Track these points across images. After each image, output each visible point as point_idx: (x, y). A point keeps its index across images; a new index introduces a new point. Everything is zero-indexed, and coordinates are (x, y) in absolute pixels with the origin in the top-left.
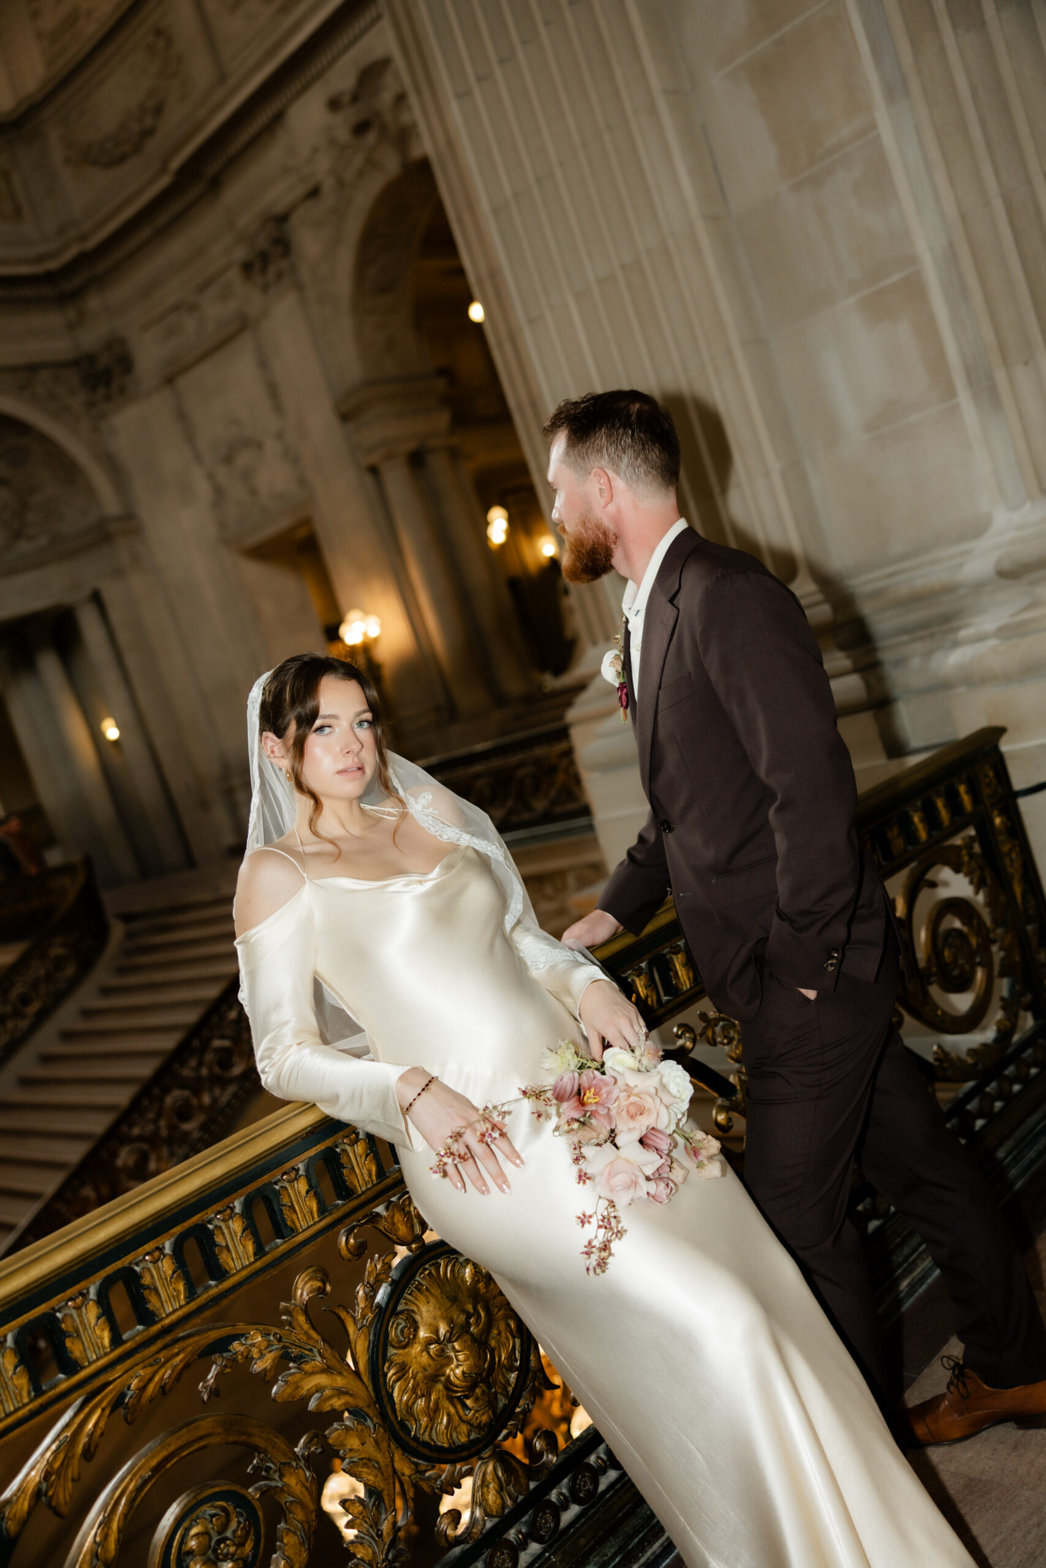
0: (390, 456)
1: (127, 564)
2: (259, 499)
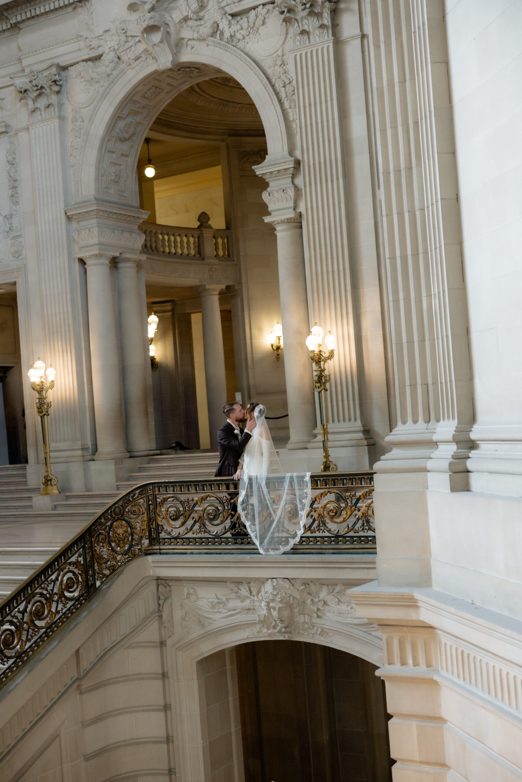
0: (100, 256)
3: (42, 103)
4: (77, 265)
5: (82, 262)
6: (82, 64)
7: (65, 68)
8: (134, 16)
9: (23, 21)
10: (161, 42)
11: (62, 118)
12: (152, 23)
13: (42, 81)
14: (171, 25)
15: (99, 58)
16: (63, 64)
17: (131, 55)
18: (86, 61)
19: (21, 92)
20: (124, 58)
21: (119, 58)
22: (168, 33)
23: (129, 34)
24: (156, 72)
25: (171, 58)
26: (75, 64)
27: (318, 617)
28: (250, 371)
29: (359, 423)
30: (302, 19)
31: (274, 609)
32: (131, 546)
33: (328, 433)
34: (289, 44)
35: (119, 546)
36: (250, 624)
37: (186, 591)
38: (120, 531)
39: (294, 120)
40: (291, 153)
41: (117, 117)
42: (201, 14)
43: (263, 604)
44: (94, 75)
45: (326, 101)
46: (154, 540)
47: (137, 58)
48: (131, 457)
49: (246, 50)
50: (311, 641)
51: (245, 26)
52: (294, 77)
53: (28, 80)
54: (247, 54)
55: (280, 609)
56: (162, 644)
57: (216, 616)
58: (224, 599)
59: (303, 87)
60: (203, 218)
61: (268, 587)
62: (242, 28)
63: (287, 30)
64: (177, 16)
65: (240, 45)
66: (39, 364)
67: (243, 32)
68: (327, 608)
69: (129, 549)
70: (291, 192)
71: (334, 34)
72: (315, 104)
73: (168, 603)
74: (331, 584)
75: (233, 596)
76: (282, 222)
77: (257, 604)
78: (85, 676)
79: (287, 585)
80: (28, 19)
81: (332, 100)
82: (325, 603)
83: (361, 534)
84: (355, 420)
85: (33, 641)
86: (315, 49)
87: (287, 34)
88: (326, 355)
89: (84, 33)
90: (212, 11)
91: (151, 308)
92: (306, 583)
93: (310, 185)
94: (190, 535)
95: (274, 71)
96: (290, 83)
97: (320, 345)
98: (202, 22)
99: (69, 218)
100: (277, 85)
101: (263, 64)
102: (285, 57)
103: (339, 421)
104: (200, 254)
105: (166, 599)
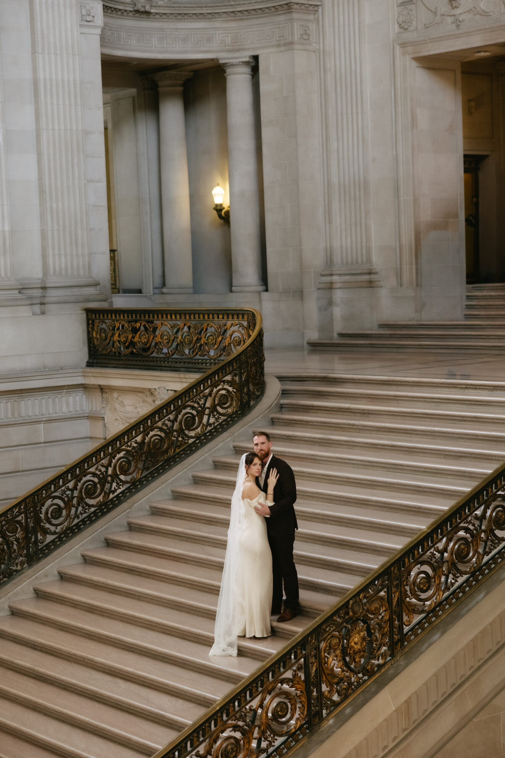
1: (296, 38)
2: (457, 12)
85: (491, 555)
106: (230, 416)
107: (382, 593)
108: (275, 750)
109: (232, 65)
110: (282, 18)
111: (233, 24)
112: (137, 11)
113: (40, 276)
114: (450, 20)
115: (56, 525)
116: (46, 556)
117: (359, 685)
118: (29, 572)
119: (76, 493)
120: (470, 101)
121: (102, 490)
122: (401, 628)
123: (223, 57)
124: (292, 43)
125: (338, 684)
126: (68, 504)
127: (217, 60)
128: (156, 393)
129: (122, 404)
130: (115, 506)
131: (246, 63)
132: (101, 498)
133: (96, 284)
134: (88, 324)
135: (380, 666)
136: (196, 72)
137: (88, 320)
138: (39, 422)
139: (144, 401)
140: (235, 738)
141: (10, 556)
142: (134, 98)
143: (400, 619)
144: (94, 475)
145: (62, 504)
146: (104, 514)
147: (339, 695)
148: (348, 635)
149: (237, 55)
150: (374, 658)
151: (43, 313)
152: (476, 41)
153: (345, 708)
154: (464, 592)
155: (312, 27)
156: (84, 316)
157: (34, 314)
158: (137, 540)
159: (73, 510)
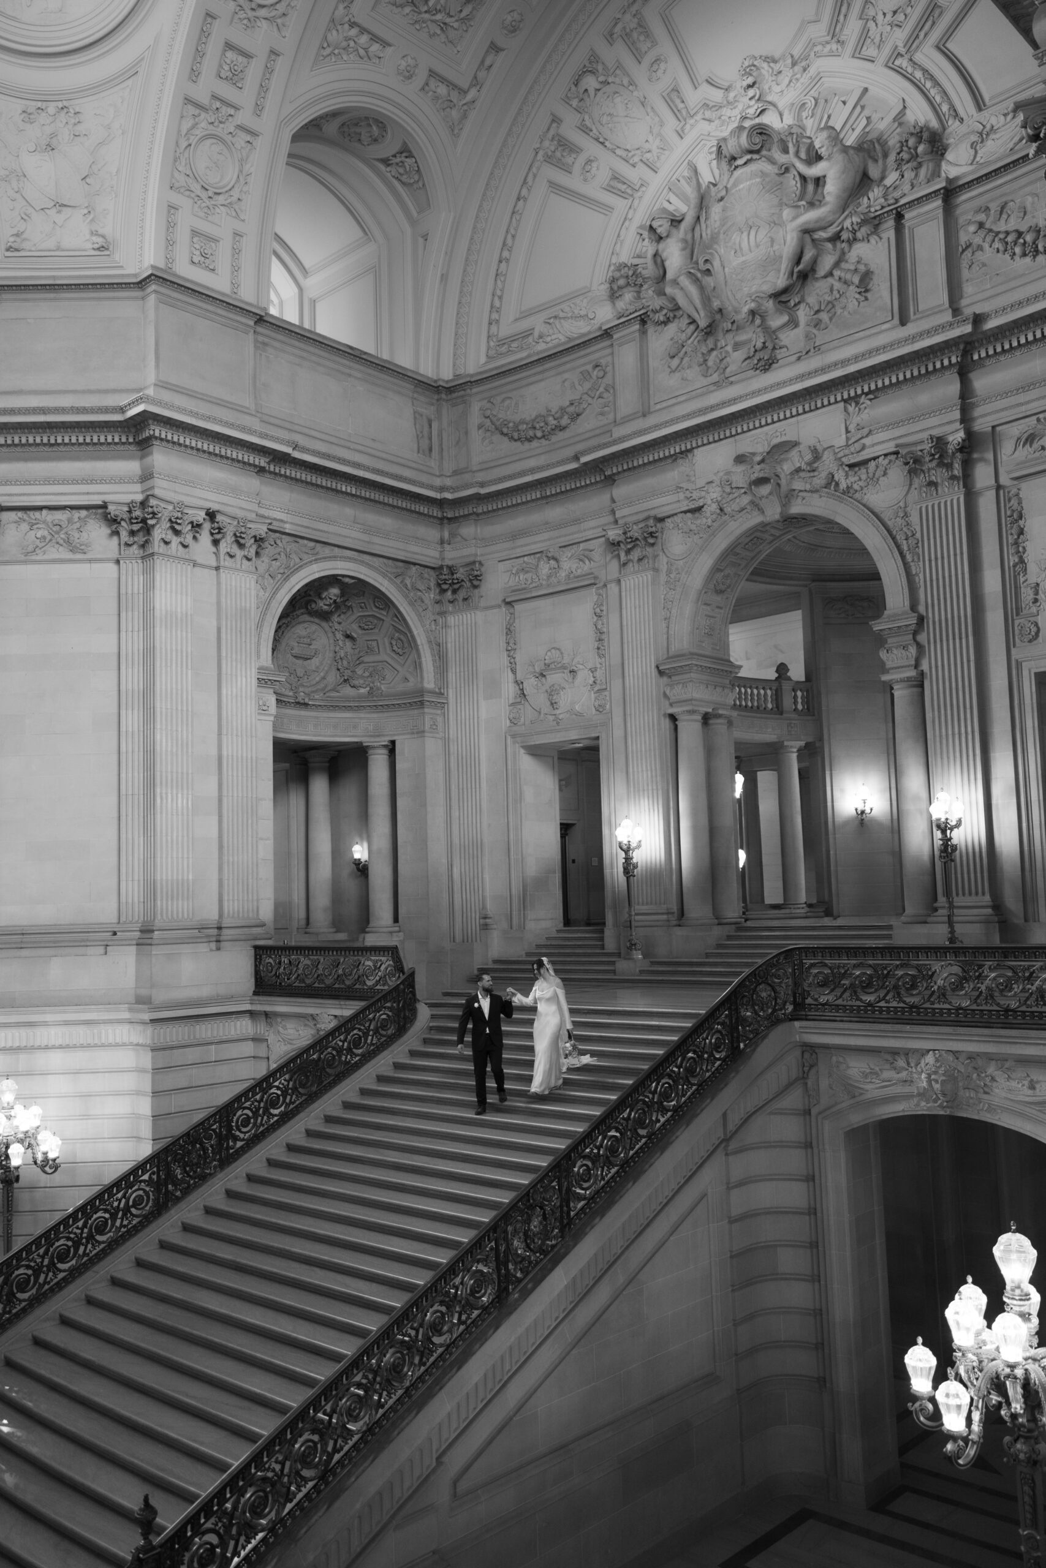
0: (692, 712)
1: (427, 728)
2: (557, 712)
3: (636, 554)
4: (667, 723)
5: (673, 718)
6: (680, 515)
7: (662, 520)
8: (740, 468)
9: (619, 473)
10: (771, 494)
11: (656, 570)
12: (761, 475)
13: (635, 532)
14: (782, 476)
15: (699, 509)
16: (659, 516)
17: (735, 506)
18: (685, 512)
19: (613, 544)
20: (727, 510)
21: (721, 510)
22: (779, 485)
23: (734, 485)
24: (763, 522)
25: (779, 510)
26: (673, 515)
27: (986, 1093)
28: (831, 836)
29: (987, 898)
30: (929, 470)
31: (936, 1081)
32: (774, 1011)
33: (954, 907)
34: (914, 493)
35: (762, 1009)
36: (908, 1097)
37: (834, 1059)
38: (764, 994)
39: (917, 574)
40: (913, 607)
41: (716, 569)
42: (815, 465)
43: (923, 1076)
44: (693, 527)
45: (955, 555)
46: (799, 1006)
47: (743, 509)
48: (719, 924)
49: (864, 501)
50: (976, 1117)
51: (864, 477)
52: (918, 529)
53: (621, 532)
54: (864, 505)
55: (943, 1082)
56: (807, 1112)
57: (868, 1087)
58: (877, 1069)
59: (929, 539)
60: (782, 669)
61: (930, 1058)
62: (860, 479)
63: (911, 481)
64: (787, 468)
65: (857, 496)
66: (626, 823)
67: (861, 483)
68: (995, 1084)
69: (772, 1013)
70: (913, 650)
71: (965, 486)
72: (943, 558)
73: (813, 1071)
74: (1000, 1060)
75: (887, 1066)
76: (902, 680)
77: (915, 1076)
78: (731, 1137)
79: (951, 1058)
80: (624, 471)
81: (962, 553)
82: (993, 1079)
83: (1034, 1009)
84: (983, 894)
85: (635, 1150)
86: (943, 501)
87: (911, 485)
88: (954, 823)
89: (684, 485)
90: (827, 462)
91: (739, 768)
92: (971, 1057)
93: (935, 642)
94: (840, 1002)
95: (896, 523)
96: (913, 535)
97: (946, 813)
98: (816, 473)
99: (661, 673)
100: (898, 537)
101: (882, 516)
102: (908, 509)
103: (964, 895)
104: (779, 710)
105: (811, 1066)
106: (389, 1037)
107: (554, 1184)
108: (472, 1322)
109: (374, 748)
110: (416, 712)
111: (375, 715)
112: (298, 703)
113: (217, 917)
114: (551, 718)
115: (245, 1133)
116: (236, 1160)
117: (537, 1263)
118: (220, 1175)
119: (262, 1105)
120: (560, 781)
121: (284, 1101)
122: (568, 1213)
123: (366, 741)
124: (423, 732)
125: (521, 1262)
126: (256, 1114)
127: (361, 743)
128: (317, 1018)
129: (285, 1028)
130: (294, 1116)
131: (385, 746)
132: (283, 1108)
133: (263, 925)
134: (256, 959)
135: (553, 1246)
136: (339, 751)
137: (256, 955)
138: (211, 1043)
139: (306, 1025)
140: (441, 1312)
141: (205, 1162)
142: (287, 771)
143: (568, 1206)
144: (278, 1088)
145: (250, 1114)
146: (285, 1123)
147: (522, 1272)
148: (528, 1221)
149: (377, 739)
150: (548, 1239)
151: (218, 949)
152: (573, 735)
153: (527, 1284)
154: (615, 1182)
155: (440, 719)
156: (253, 951)
157: (211, 950)
158: (317, 1145)
159: (260, 1119)
